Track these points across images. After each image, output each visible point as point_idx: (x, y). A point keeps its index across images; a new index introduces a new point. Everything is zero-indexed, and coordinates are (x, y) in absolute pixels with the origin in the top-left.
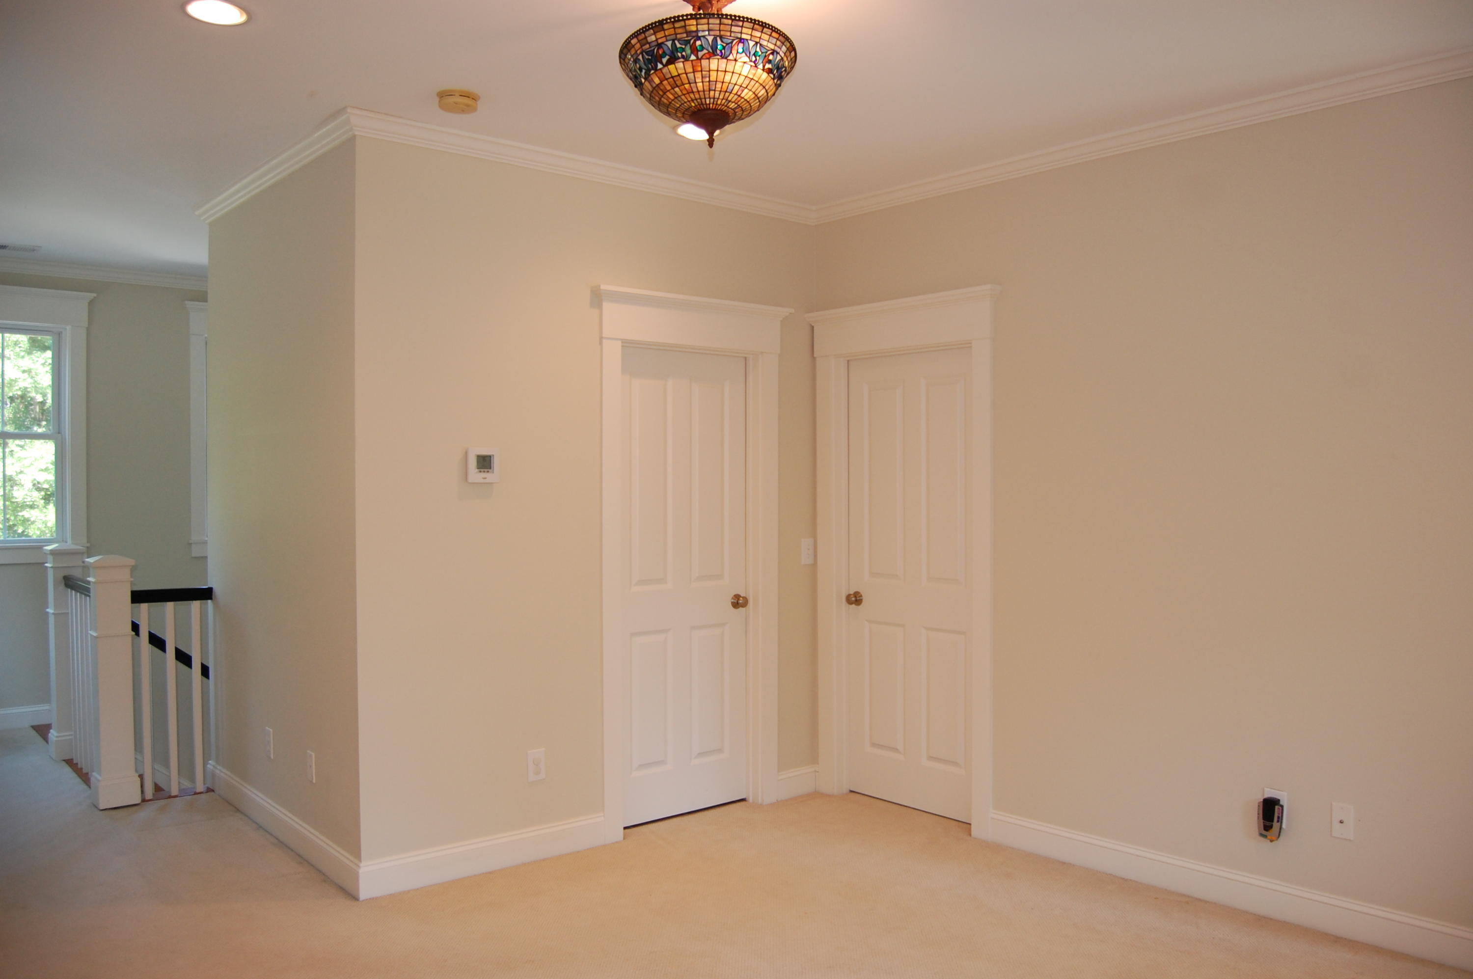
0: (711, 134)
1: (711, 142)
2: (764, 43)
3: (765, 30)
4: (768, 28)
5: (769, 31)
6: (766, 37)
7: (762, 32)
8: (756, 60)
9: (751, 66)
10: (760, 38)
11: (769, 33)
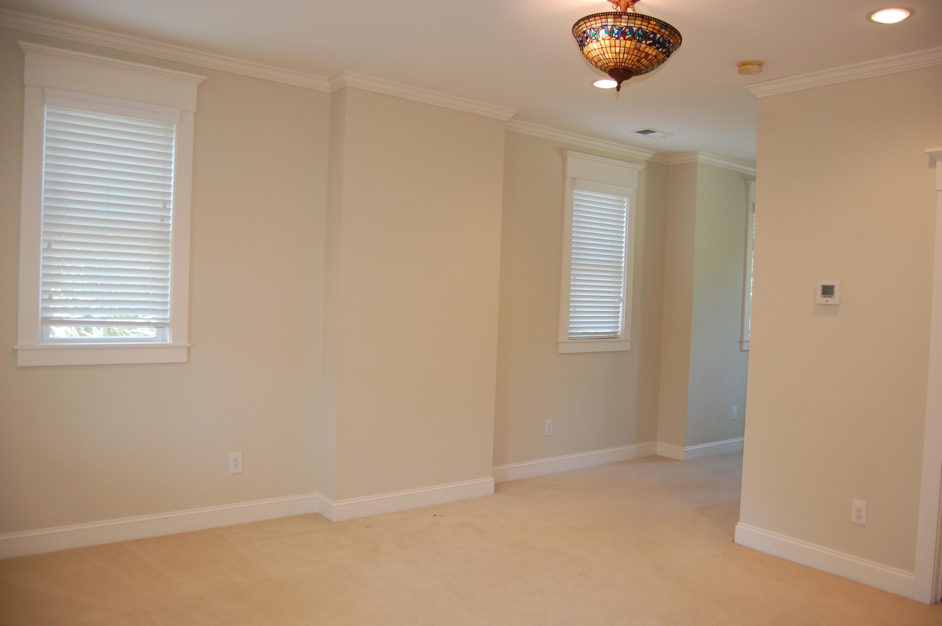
0: (619, 83)
1: (618, 88)
2: (594, 26)
3: (590, 19)
4: (591, 17)
5: (593, 19)
6: (593, 22)
7: (590, 21)
8: (595, 38)
9: (596, 42)
10: (591, 25)
11: (594, 19)
